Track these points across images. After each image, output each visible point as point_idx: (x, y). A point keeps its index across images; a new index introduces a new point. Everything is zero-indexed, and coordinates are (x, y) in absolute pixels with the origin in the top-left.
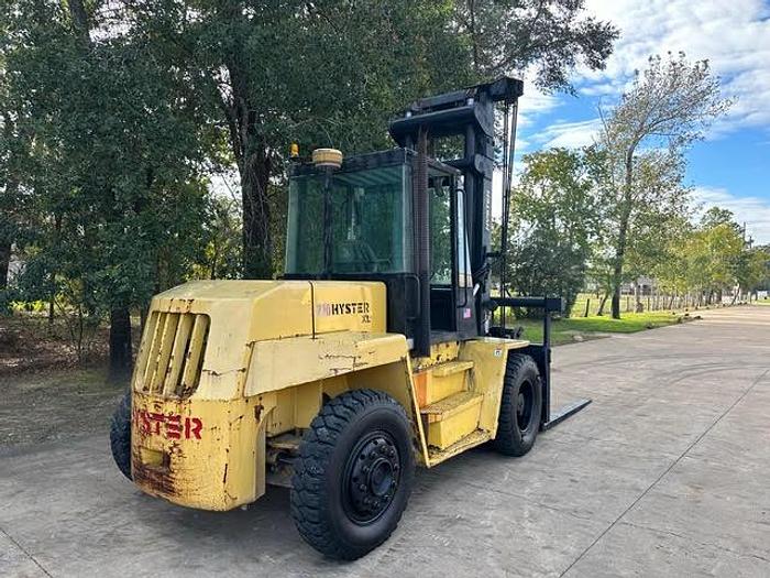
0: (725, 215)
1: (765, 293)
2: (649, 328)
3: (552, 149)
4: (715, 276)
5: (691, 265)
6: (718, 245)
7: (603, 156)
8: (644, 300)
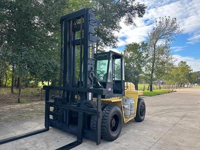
0: (185, 63)
1: (197, 84)
2: (158, 94)
3: (132, 43)
4: (182, 79)
5: (175, 76)
6: (182, 71)
7: (146, 45)
8: (162, 86)
